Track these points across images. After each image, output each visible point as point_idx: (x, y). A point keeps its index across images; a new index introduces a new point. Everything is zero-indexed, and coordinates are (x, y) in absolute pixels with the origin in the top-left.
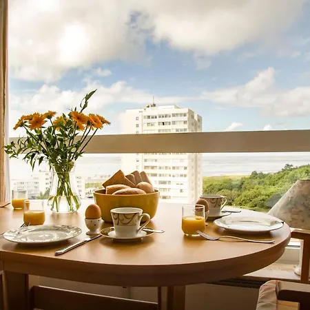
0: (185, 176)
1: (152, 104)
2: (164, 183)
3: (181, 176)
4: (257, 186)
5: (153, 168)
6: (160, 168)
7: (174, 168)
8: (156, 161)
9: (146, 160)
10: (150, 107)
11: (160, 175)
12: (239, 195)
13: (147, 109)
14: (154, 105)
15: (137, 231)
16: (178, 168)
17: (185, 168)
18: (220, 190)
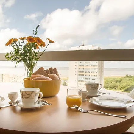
0: (96, 76)
1: (82, 44)
2: (87, 79)
3: (95, 76)
4: (128, 81)
5: (82, 72)
6: (85, 72)
7: (91, 72)
8: (84, 69)
9: (79, 69)
10: (82, 46)
11: (85, 75)
12: (120, 85)
13: (80, 47)
14: (83, 45)
15: (35, 103)
16: (93, 72)
17: (96, 73)
18: (111, 82)
